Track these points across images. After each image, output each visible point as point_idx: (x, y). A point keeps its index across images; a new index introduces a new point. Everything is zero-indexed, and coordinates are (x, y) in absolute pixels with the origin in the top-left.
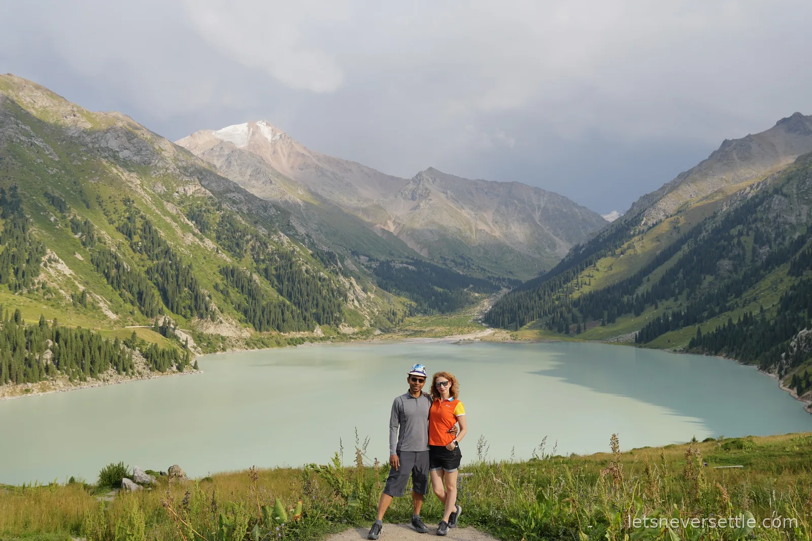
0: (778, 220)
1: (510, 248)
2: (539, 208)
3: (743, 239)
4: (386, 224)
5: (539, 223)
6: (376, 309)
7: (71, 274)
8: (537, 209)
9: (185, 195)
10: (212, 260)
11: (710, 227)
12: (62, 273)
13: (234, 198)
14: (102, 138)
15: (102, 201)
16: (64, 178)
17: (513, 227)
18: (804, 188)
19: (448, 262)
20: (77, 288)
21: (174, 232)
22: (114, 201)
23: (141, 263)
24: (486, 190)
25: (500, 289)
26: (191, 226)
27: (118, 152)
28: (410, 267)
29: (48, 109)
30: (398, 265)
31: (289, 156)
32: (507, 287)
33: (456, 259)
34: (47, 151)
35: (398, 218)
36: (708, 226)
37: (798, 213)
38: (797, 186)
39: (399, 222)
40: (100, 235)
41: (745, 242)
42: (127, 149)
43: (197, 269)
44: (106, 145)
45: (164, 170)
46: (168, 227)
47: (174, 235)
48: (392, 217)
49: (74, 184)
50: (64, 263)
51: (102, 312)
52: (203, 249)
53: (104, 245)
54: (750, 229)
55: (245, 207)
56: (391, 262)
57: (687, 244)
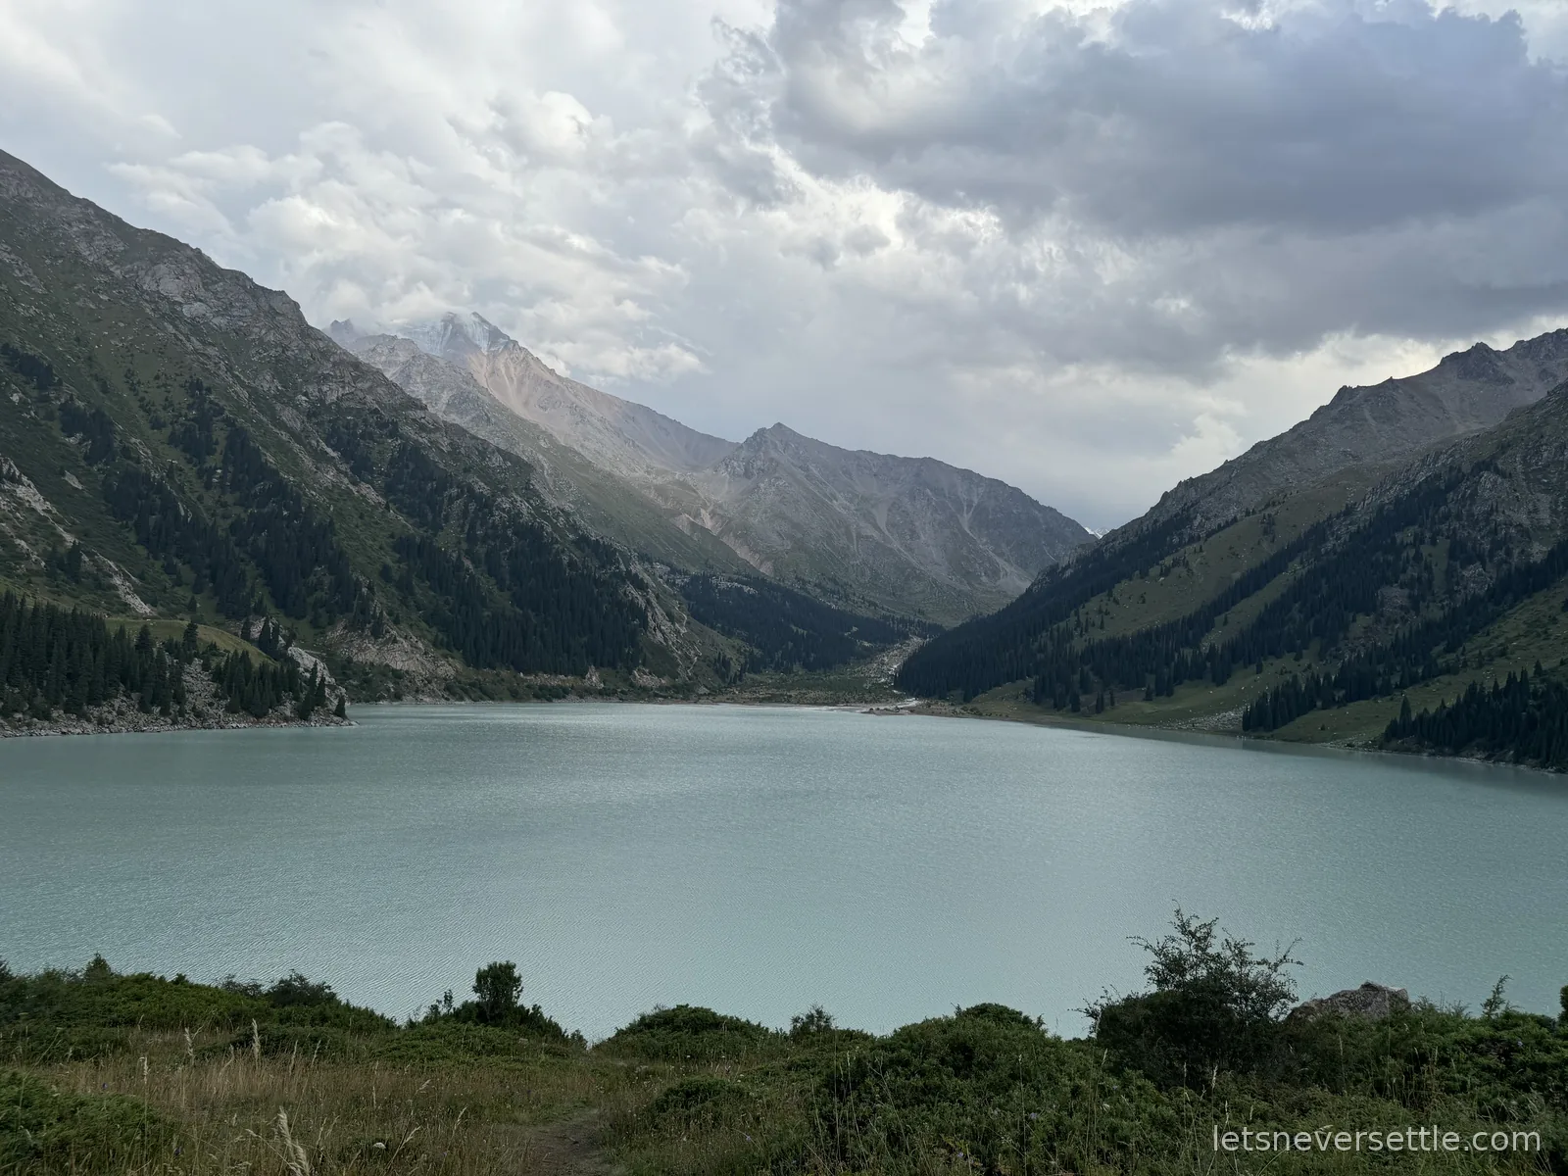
0: (1493, 517)
1: (918, 572)
2: (970, 506)
3: (1425, 550)
4: (697, 515)
5: (968, 532)
6: (692, 652)
7: (48, 511)
8: (965, 508)
9: (322, 401)
10: (377, 523)
11: (1344, 530)
12: (27, 504)
13: (423, 420)
14: (146, 274)
15: (139, 382)
16: (54, 327)
17: (922, 536)
18: (1537, 463)
19: (809, 587)
20: (62, 540)
21: (295, 459)
22: (165, 385)
23: (220, 511)
24: (875, 470)
25: (907, 637)
26: (333, 458)
27: (180, 304)
28: (746, 589)
29: (31, 205)
30: (724, 584)
31: (521, 383)
32: (919, 636)
33: (824, 583)
34: (17, 271)
35: (720, 506)
36: (1338, 530)
37: (1531, 507)
38: (1524, 459)
39: (722, 513)
40: (127, 445)
41: (1430, 555)
42: (201, 301)
43: (343, 535)
44: (154, 288)
45: (280, 349)
46: (282, 448)
47: (297, 465)
48: (708, 504)
49: (76, 343)
50: (32, 486)
51: (118, 597)
52: (358, 498)
53: (135, 465)
54: (1439, 533)
55: (445, 439)
56: (711, 577)
57: (1298, 560)
